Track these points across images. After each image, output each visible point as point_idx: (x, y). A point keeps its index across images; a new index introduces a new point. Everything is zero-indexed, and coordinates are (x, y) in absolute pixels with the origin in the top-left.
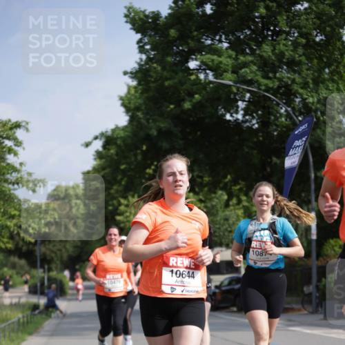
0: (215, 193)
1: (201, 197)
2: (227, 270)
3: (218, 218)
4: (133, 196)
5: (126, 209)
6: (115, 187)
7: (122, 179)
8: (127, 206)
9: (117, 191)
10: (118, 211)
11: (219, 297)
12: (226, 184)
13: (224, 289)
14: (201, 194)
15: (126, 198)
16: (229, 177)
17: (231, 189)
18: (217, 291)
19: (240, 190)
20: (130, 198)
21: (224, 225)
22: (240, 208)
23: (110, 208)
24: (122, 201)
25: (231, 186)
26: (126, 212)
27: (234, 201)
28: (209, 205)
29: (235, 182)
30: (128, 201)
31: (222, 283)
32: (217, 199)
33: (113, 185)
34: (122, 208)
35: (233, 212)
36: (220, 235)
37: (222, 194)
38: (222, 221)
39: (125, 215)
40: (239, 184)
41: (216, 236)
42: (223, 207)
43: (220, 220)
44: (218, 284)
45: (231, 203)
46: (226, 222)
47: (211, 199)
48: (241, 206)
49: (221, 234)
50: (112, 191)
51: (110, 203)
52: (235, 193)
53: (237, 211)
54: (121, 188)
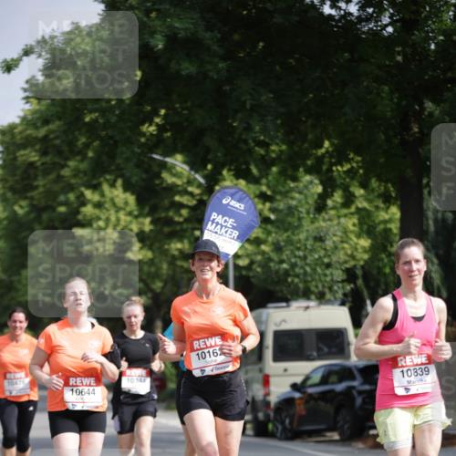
0: (295, 179)
1: (264, 188)
2: (319, 350)
3: (302, 236)
4: (113, 185)
5: (97, 211)
6: (72, 164)
7: (87, 146)
8: (99, 205)
9: (76, 173)
10: (80, 217)
11: (300, 409)
12: (320, 160)
13: (310, 390)
14: (264, 181)
15: (96, 187)
16: (327, 144)
17: (330, 170)
18: (297, 395)
19: (351, 173)
20: (106, 187)
21: (313, 250)
22: (352, 214)
23: (62, 209)
24: (88, 194)
25: (332, 164)
26: (99, 218)
27: (338, 197)
28: (281, 206)
29: (340, 156)
30: (103, 195)
31: (307, 378)
32: (300, 193)
33: (67, 159)
34: (88, 210)
35: (335, 222)
36: (305, 273)
37: (311, 182)
38: (310, 243)
39: (95, 225)
40: (349, 161)
41: (297, 276)
42: (312, 210)
43: (307, 239)
44: (299, 380)
45: (330, 203)
46: (318, 244)
47: (286, 194)
48: (353, 209)
49: (308, 269)
50: (66, 172)
51: (62, 198)
52: (339, 181)
53: (343, 220)
54: (84, 166)
